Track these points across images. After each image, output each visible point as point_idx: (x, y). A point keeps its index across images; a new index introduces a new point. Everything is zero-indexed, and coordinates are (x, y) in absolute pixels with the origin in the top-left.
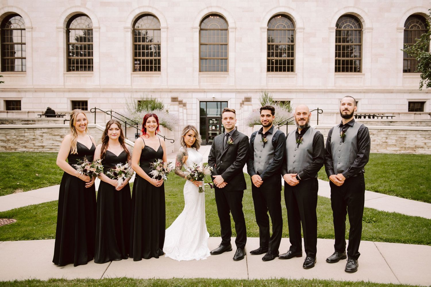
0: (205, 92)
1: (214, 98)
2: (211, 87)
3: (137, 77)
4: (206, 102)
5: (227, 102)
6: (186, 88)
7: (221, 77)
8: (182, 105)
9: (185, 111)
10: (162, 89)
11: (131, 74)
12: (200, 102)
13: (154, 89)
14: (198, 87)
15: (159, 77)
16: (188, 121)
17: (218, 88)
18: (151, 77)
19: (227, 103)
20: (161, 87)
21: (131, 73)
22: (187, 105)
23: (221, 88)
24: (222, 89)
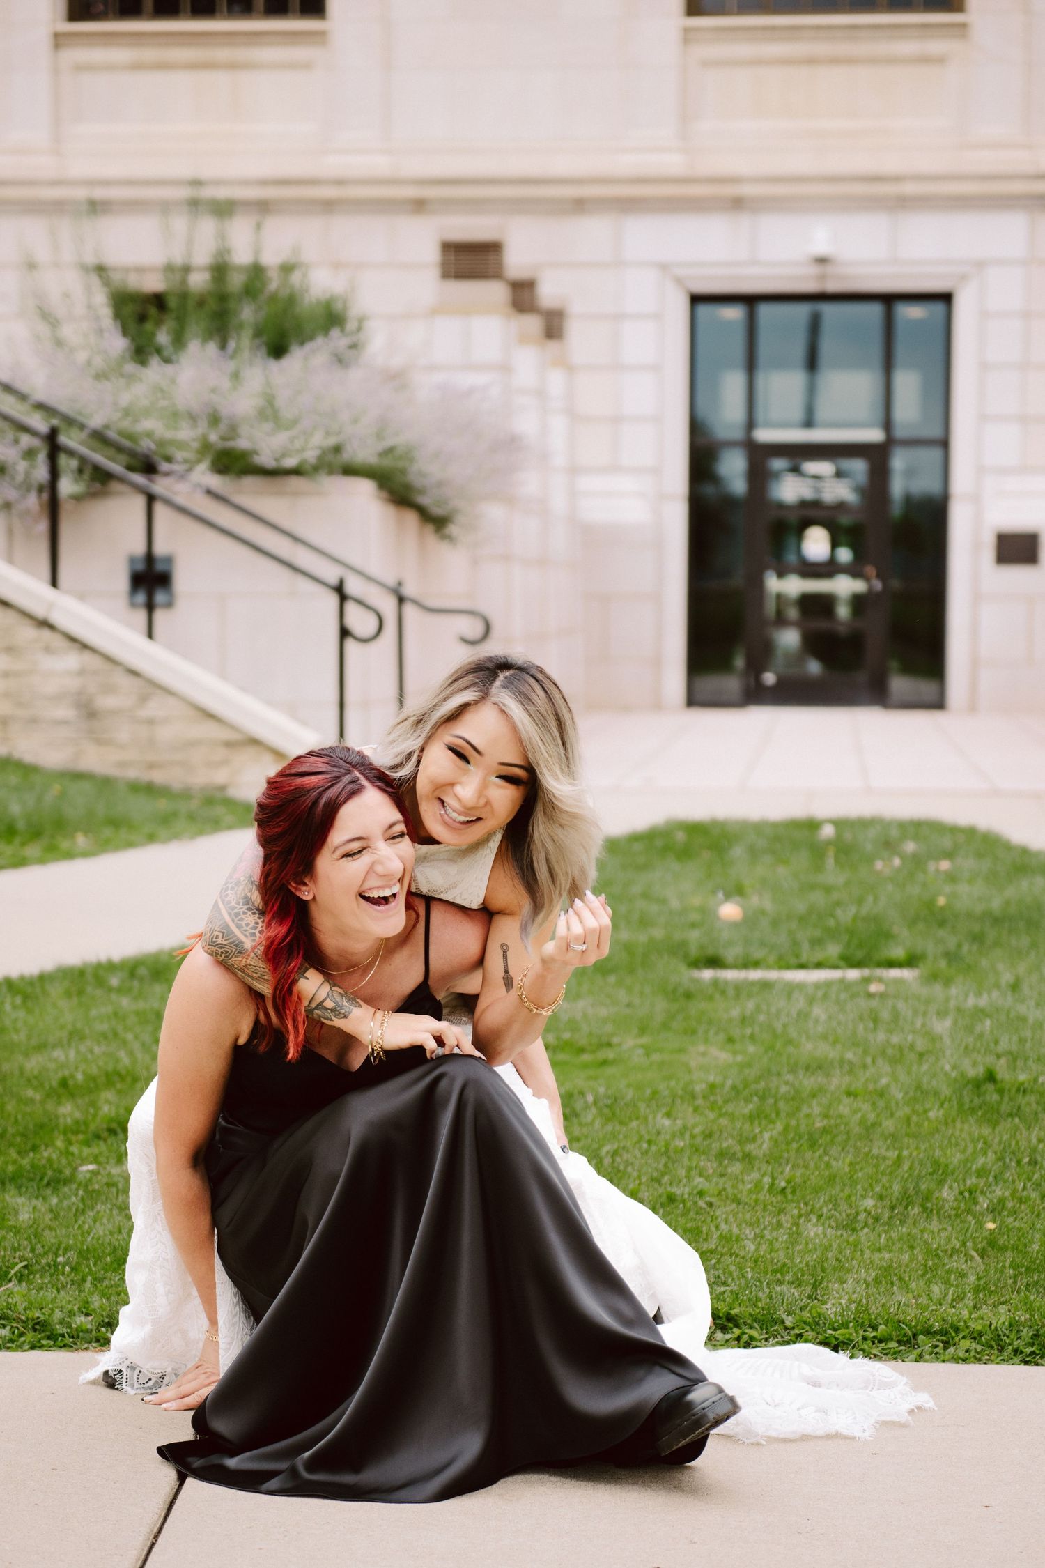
0: (737, 204)
1: (822, 261)
2: (800, 162)
3: (110, 68)
4: (750, 301)
5: (946, 298)
6: (561, 165)
7: (891, 61)
8: (533, 324)
9: (556, 380)
10: (340, 182)
11: (59, 40)
12: (697, 300)
13: (264, 183)
14: (672, 163)
15: (307, 66)
16: (586, 483)
17: (861, 163)
18: (232, 66)
19: (939, 308)
20: (332, 165)
21: (57, 36)
22: (575, 330)
23: (890, 164)
24: (897, 179)
